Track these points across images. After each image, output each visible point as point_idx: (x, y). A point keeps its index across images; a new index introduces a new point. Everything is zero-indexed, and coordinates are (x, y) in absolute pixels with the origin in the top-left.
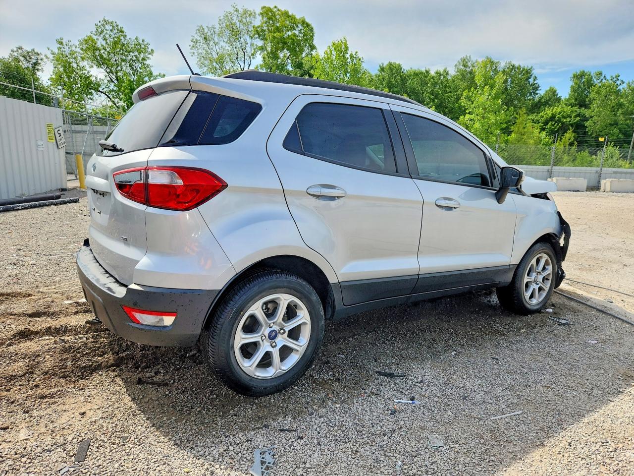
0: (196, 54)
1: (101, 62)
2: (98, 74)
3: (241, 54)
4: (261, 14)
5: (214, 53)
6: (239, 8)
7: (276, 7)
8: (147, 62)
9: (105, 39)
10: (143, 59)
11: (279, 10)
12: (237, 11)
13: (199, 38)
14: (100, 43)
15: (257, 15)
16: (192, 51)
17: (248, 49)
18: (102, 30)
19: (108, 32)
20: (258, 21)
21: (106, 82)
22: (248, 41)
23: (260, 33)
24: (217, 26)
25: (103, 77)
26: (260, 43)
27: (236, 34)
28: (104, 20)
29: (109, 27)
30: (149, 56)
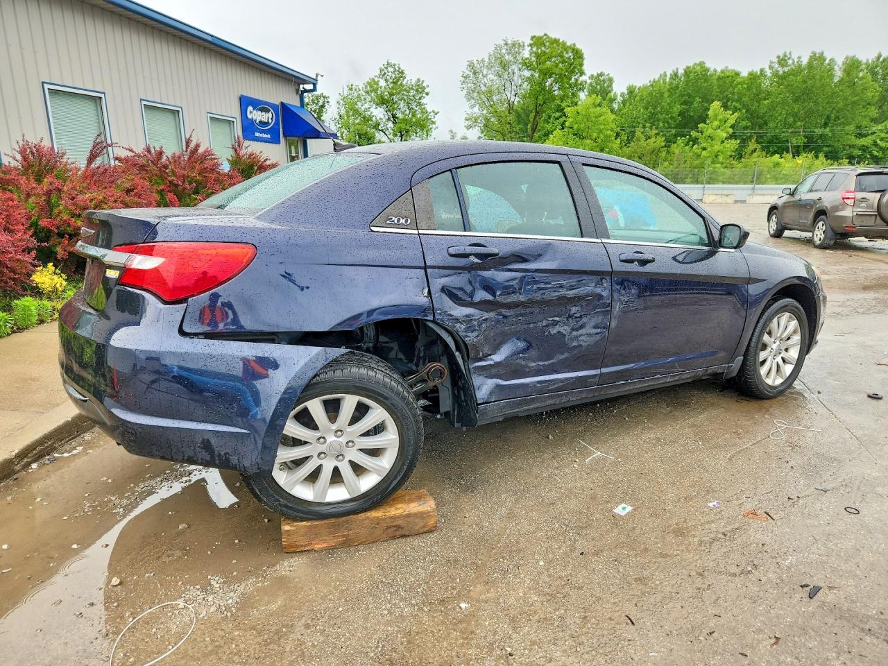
0: (466, 88)
1: (382, 102)
2: (379, 113)
3: (508, 85)
4: (531, 45)
5: (482, 86)
6: (509, 42)
7: (545, 35)
8: (423, 101)
9: (386, 81)
10: (420, 98)
11: (548, 37)
12: (506, 44)
13: (469, 73)
14: (382, 83)
15: (526, 47)
16: (462, 86)
17: (515, 78)
18: (385, 73)
19: (390, 74)
20: (526, 53)
21: (384, 120)
22: (516, 71)
23: (527, 65)
24: (487, 60)
25: (382, 117)
26: (527, 73)
27: (505, 66)
28: (388, 64)
29: (391, 69)
30: (424, 95)
